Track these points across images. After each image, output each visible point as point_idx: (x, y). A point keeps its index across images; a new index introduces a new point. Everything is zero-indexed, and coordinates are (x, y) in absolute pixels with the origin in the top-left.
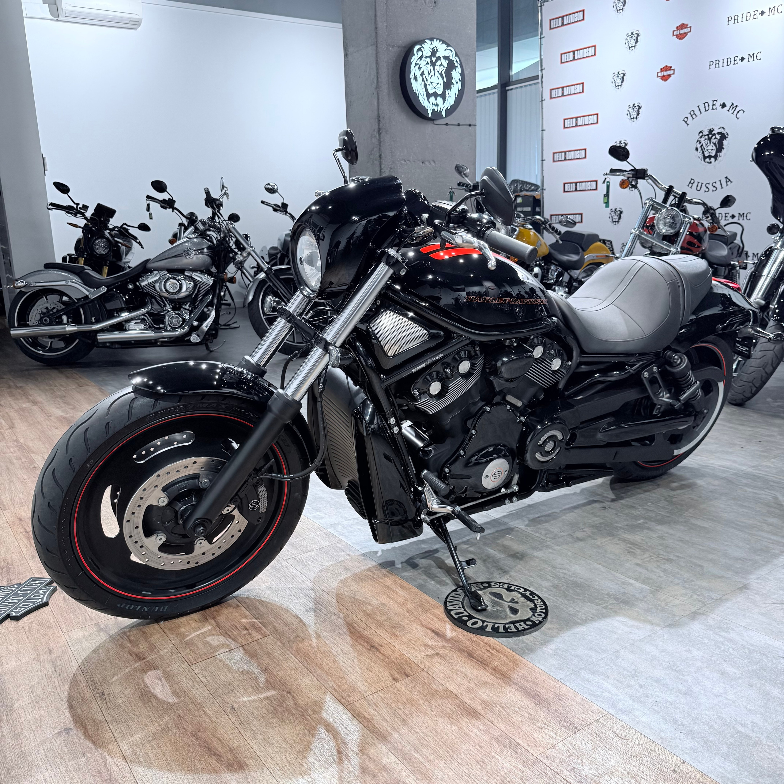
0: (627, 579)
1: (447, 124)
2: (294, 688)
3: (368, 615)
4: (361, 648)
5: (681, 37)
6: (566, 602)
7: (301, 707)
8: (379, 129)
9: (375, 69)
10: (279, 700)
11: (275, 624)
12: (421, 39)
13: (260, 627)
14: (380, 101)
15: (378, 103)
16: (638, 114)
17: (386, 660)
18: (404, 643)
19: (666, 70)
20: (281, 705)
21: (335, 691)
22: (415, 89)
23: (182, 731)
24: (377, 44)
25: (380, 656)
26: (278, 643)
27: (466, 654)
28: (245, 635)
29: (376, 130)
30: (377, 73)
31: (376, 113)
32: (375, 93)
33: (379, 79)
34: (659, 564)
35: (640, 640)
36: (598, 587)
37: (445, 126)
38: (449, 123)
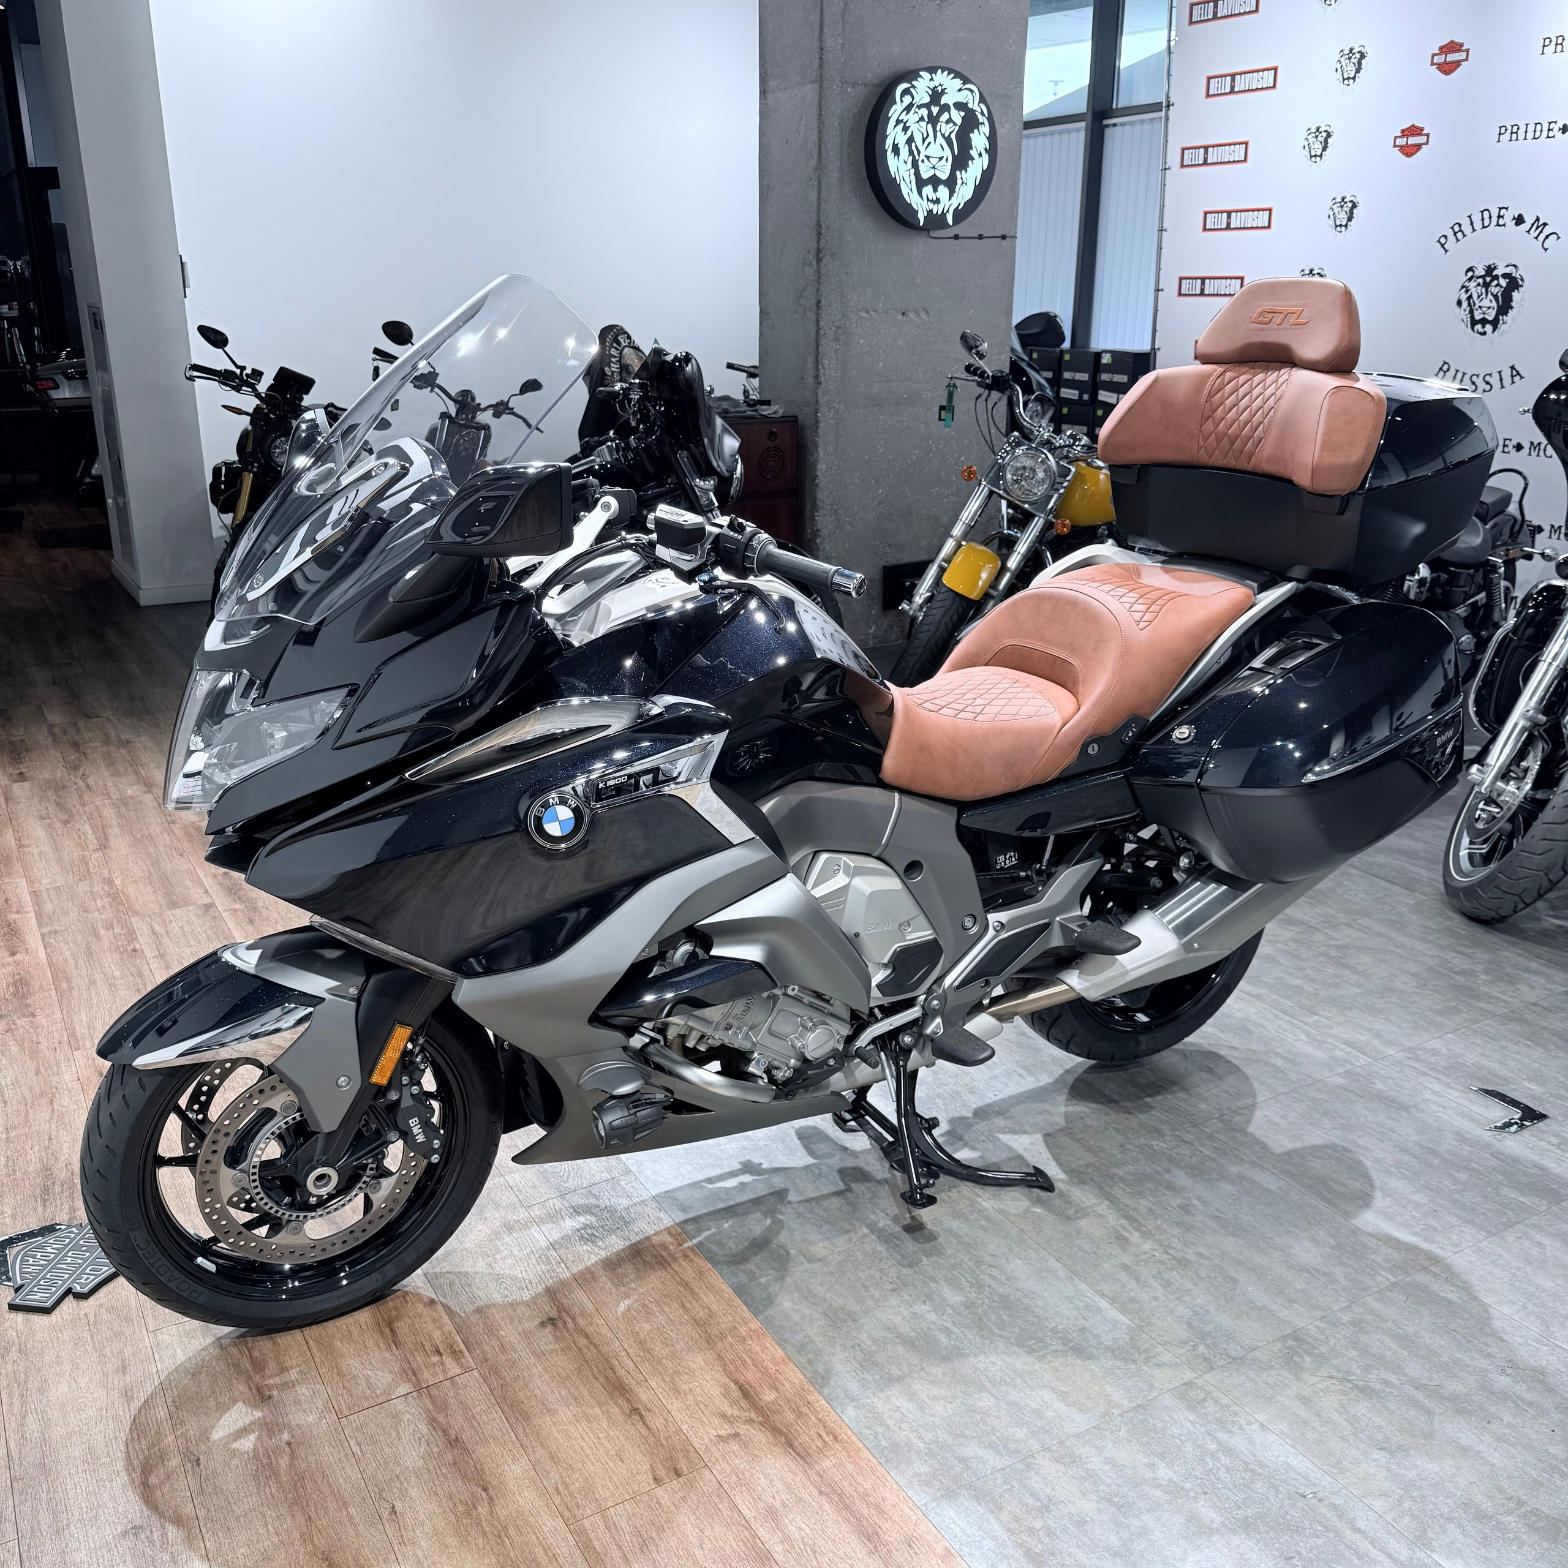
0: (1097, 1299)
1: (956, 237)
2: (494, 1482)
3: (641, 1343)
4: (615, 1410)
5: (1447, 68)
6: (978, 1340)
7: (499, 1519)
8: (819, 251)
9: (816, 131)
10: (467, 1504)
11: (486, 1348)
12: (912, 68)
13: (461, 1351)
14: (823, 195)
15: (819, 198)
16: (1350, 219)
17: (651, 1439)
18: (688, 1408)
19: (1412, 135)
20: (468, 1513)
21: (559, 1493)
22: (893, 170)
23: (310, 1548)
24: (822, 82)
25: (644, 1432)
26: (486, 1388)
27: (783, 1440)
28: (434, 1364)
29: (812, 252)
30: (820, 139)
31: (814, 217)
32: (815, 178)
33: (824, 152)
34: (1162, 1268)
35: (1077, 1436)
36: (1040, 1312)
37: (953, 241)
38: (960, 235)
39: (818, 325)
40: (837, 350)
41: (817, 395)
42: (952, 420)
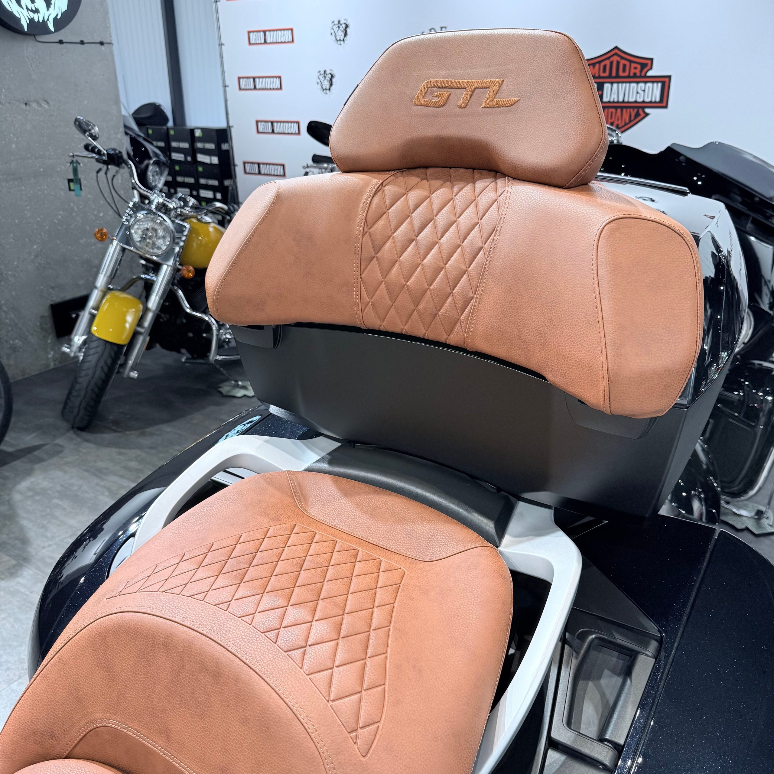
1: (61, 42)
16: (345, 36)
37: (58, 45)
38: (64, 41)
42: (81, 189)
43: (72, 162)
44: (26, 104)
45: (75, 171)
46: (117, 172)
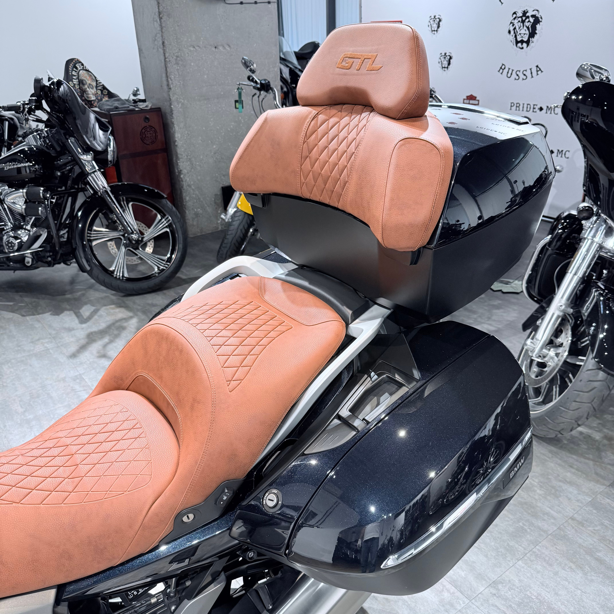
1: (241, 3)
37: (240, 5)
38: (244, 2)
39: (165, 56)
40: (178, 70)
41: (169, 95)
42: (243, 107)
43: (238, 89)
44: (215, 47)
45: (240, 94)
46: (266, 96)
